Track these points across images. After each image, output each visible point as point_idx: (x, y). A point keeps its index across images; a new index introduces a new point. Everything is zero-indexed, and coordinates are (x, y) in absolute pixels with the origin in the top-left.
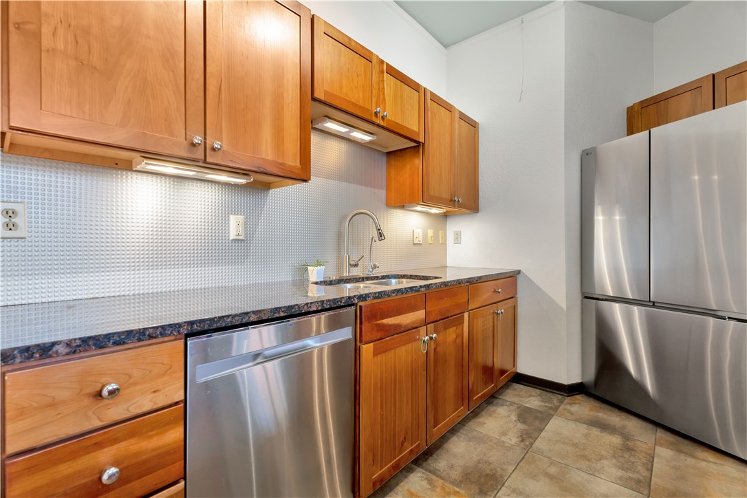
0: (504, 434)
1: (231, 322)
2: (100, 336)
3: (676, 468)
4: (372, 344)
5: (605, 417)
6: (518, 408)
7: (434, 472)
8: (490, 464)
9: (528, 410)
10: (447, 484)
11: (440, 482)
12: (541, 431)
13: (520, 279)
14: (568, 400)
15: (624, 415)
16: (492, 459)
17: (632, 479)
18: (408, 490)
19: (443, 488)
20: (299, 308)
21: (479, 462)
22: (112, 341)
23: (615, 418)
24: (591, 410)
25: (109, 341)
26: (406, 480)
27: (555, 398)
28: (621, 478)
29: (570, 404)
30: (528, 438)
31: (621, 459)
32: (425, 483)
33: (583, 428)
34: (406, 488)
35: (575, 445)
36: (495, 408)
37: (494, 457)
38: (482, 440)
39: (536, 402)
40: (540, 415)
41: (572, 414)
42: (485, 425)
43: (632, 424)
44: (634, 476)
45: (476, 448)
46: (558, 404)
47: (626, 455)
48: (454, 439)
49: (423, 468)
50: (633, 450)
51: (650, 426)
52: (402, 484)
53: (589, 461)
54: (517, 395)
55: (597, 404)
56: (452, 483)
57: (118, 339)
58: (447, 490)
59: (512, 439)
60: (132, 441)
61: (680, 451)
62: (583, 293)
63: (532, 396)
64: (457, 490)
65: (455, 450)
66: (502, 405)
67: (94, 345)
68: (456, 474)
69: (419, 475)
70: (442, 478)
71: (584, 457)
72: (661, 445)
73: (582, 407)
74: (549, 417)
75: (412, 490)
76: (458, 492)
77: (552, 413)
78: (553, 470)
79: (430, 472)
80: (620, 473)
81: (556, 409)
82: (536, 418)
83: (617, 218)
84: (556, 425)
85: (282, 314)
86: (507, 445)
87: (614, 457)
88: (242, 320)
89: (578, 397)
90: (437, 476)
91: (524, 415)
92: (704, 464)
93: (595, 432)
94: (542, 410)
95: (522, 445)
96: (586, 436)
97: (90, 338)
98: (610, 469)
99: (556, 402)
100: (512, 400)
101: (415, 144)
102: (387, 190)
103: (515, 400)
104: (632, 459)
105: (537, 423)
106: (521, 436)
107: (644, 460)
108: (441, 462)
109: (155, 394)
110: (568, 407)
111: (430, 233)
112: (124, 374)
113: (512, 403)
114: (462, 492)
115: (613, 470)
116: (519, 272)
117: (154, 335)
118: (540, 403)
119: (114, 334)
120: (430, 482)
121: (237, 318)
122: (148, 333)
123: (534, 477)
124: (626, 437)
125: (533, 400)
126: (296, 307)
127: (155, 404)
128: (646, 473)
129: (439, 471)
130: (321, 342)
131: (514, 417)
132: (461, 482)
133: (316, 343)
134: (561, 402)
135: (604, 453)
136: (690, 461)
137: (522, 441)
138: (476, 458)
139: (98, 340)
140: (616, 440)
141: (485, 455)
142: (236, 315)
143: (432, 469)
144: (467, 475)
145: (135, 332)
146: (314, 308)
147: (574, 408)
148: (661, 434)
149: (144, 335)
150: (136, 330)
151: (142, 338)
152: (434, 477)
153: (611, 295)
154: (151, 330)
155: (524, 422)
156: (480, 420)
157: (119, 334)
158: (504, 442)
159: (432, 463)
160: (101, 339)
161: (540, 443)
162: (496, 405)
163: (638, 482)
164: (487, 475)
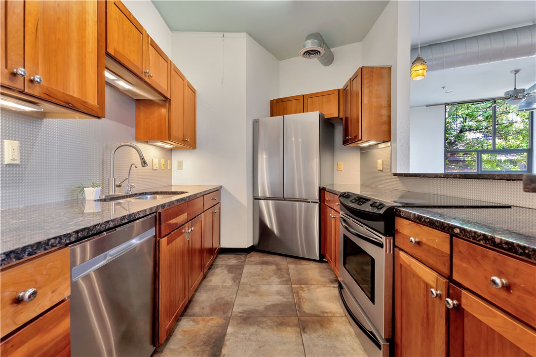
0: (224, 281)
1: (100, 229)
2: (18, 249)
3: (297, 271)
4: (166, 237)
5: (267, 259)
6: (226, 266)
7: (194, 315)
8: (223, 298)
9: (231, 266)
10: (204, 318)
11: (200, 318)
12: (242, 274)
13: (222, 191)
14: (248, 256)
15: (273, 256)
16: (223, 296)
17: (284, 281)
18: (182, 331)
19: (203, 320)
20: (135, 216)
21: (217, 300)
22: (27, 253)
23: (271, 258)
24: (260, 257)
25: (25, 253)
26: (178, 327)
27: (242, 257)
28: (280, 282)
29: (250, 257)
30: (237, 279)
31: (278, 275)
32: (191, 323)
33: (259, 267)
34: (180, 330)
35: (259, 275)
36: (214, 270)
37: (224, 294)
38: (214, 288)
39: (234, 261)
40: (238, 267)
41: (252, 262)
42: (212, 281)
43: (277, 259)
44: (285, 279)
45: (212, 294)
46: (245, 259)
47: (279, 272)
48: (198, 294)
49: (186, 316)
50: (281, 269)
51: (284, 257)
52: (176, 330)
53: (266, 279)
54: (223, 260)
55: (261, 254)
56: (208, 315)
57: (31, 250)
58: (206, 320)
59: (229, 283)
60: (37, 337)
61: (296, 264)
62: (254, 197)
63: (231, 259)
64: (211, 317)
65: (201, 299)
66: (217, 268)
67: (15, 257)
68: (207, 311)
69: (185, 320)
70: (200, 316)
71: (264, 279)
72: (290, 264)
73: (255, 257)
74: (243, 266)
75: (185, 329)
76: (212, 318)
77: (243, 264)
78: (253, 289)
79: (191, 316)
80: (279, 280)
81: (244, 261)
82: (237, 269)
83: (265, 156)
84: (247, 269)
85: (126, 221)
86: (228, 286)
87: (275, 274)
88: (105, 226)
89: (252, 253)
90: (197, 316)
91: (230, 269)
92: (305, 266)
93: (265, 266)
94: (238, 264)
95: (235, 284)
96: (262, 269)
97: (11, 252)
98: (275, 280)
99: (243, 258)
100: (221, 263)
101: (164, 99)
102: (136, 128)
103: (223, 263)
104: (282, 273)
105: (238, 271)
106: (233, 280)
107: (286, 272)
108: (196, 309)
109: (53, 294)
110: (249, 259)
111: (163, 161)
112: (31, 281)
113: (222, 265)
114: (214, 317)
115: (277, 280)
116: (221, 187)
117: (55, 244)
118: (236, 261)
119: (28, 246)
120: (194, 321)
121: (103, 226)
122: (50, 243)
123: (246, 296)
124: (277, 265)
125: (232, 260)
126: (133, 215)
127: (53, 302)
128: (288, 277)
129: (196, 313)
130: (140, 240)
131: (226, 272)
132: (212, 313)
133: (137, 241)
134: (246, 258)
135: (271, 274)
136: (301, 266)
137: (235, 282)
138: (214, 299)
139: (17, 253)
140: (273, 267)
141: (218, 295)
142: (102, 224)
143: (192, 314)
144: (213, 308)
145: (42, 243)
146: (141, 216)
147: (252, 259)
148: (289, 259)
149: (48, 245)
150: (43, 242)
151: (47, 247)
152: (195, 318)
153: (268, 196)
154: (53, 241)
155: (232, 273)
156: (208, 279)
157: (32, 246)
158: (226, 286)
159: (189, 311)
160: (19, 252)
161: (243, 280)
162: (214, 269)
163: (287, 281)
164: (224, 304)
